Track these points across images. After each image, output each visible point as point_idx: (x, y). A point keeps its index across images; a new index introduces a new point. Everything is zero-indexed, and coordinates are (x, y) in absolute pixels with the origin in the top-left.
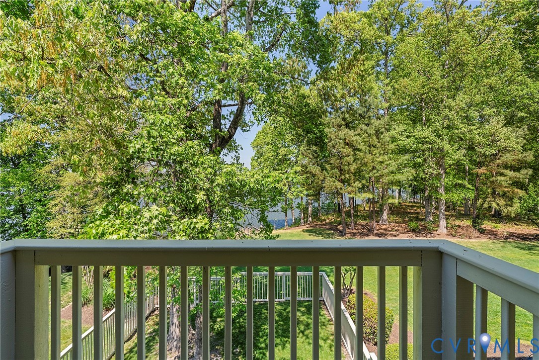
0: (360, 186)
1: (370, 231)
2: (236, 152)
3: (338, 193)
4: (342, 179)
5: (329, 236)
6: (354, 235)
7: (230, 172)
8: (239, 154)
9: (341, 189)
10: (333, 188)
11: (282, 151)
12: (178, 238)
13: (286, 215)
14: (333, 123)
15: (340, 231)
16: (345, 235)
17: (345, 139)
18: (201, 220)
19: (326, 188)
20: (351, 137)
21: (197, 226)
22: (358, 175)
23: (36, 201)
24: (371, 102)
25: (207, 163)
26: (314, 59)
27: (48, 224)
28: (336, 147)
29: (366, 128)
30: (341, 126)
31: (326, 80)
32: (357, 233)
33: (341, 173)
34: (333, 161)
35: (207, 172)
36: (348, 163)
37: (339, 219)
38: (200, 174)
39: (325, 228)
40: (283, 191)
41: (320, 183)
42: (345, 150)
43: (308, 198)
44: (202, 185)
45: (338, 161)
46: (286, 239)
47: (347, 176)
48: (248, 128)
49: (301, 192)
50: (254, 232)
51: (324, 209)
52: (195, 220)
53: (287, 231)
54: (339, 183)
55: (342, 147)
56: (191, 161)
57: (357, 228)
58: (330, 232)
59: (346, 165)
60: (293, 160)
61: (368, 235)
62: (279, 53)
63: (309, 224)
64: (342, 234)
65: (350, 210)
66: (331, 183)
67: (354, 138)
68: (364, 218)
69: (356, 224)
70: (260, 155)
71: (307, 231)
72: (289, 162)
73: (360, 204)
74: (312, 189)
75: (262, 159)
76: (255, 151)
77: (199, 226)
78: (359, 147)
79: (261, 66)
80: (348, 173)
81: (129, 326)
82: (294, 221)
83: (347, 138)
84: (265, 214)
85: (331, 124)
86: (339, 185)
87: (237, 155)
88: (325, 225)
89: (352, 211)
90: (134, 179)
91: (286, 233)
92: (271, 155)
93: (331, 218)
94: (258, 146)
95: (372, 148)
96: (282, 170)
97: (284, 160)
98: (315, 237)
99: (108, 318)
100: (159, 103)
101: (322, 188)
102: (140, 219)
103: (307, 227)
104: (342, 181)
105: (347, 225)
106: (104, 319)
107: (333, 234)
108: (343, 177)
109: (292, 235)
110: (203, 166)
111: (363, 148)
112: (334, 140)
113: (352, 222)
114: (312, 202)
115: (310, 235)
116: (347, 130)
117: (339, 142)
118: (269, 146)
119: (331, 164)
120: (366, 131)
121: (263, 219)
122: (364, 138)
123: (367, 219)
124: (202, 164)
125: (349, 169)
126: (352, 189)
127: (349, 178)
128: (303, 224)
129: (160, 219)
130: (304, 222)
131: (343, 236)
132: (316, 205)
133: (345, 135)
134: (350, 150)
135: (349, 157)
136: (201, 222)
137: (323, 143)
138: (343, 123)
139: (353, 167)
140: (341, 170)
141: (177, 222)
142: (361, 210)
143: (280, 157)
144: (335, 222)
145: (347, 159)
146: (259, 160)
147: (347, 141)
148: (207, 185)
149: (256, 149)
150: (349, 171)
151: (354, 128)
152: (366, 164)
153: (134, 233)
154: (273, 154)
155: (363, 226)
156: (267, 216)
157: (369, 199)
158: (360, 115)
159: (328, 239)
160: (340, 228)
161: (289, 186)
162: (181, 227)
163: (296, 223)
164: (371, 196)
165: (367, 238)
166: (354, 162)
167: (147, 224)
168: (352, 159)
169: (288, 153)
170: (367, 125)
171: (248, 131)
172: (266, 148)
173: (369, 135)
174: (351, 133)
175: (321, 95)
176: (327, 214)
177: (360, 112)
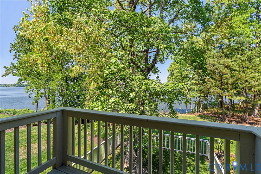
0: (235, 92)
1: (244, 120)
2: (158, 74)
3: (219, 96)
4: (222, 88)
5: (213, 120)
6: (231, 121)
7: (147, 83)
8: (159, 75)
9: (222, 93)
10: (216, 93)
11: (185, 73)
12: (122, 112)
13: (187, 107)
14: (216, 55)
15: (221, 118)
16: (225, 121)
17: (224, 64)
18: (132, 105)
19: (211, 93)
20: (229, 63)
21: (130, 107)
22: (234, 85)
23: (82, 94)
24: (244, 40)
25: (138, 79)
26: (199, 21)
27: (85, 103)
28: (218, 69)
29: (240, 57)
30: (221, 56)
31: (207, 32)
32: (234, 121)
33: (222, 84)
34: (216, 77)
35: (137, 83)
36: (227, 78)
37: (221, 111)
38: (134, 85)
39: (211, 115)
40: (185, 94)
41: (207, 90)
42: (225, 71)
43: (200, 98)
44: (135, 89)
45: (220, 77)
46: (186, 119)
47: (226, 86)
48: (164, 62)
49: (196, 94)
50: (164, 113)
51: (211, 105)
52: (129, 105)
53: (187, 115)
54: (220, 90)
55: (223, 69)
56: (131, 79)
57: (233, 117)
58: (214, 118)
59: (225, 80)
60: (191, 77)
61: (242, 123)
62: (180, 22)
63: (201, 113)
64: (222, 120)
65: (229, 107)
66: (214, 90)
67: (231, 64)
68: (239, 112)
69: (233, 115)
70: (172, 75)
71: (199, 116)
72: (189, 78)
73: (237, 103)
74: (202, 93)
75: (173, 77)
76: (170, 73)
77: (131, 107)
78: (234, 68)
79: (164, 31)
80: (227, 84)
81: (110, 149)
82: (191, 110)
83: (225, 63)
84: (172, 105)
85: (215, 56)
86: (220, 91)
87: (158, 75)
88: (211, 114)
89: (230, 107)
90: (108, 86)
91: (187, 116)
92: (178, 75)
93: (216, 110)
94: (171, 70)
95: (245, 69)
96: (184, 83)
97: (185, 77)
98: (204, 120)
99: (103, 144)
100: (118, 54)
101: (209, 93)
102: (108, 103)
103: (200, 114)
104: (222, 89)
105: (226, 115)
106: (101, 144)
107: (216, 120)
108: (223, 87)
109: (190, 117)
110: (136, 81)
111: (238, 69)
112: (217, 65)
113: (230, 114)
114: (203, 100)
115: (201, 119)
116: (225, 59)
117: (220, 66)
118: (178, 70)
119: (215, 79)
120: (240, 59)
121: (171, 107)
122: (238, 63)
123: (242, 112)
124: (136, 80)
125: (228, 82)
126: (229, 94)
127: (227, 87)
128: (197, 112)
129: (115, 103)
130: (198, 111)
131: (224, 121)
132: (205, 102)
133: (224, 62)
134: (228, 70)
135: (228, 75)
136: (132, 106)
137: (203, 67)
138: (223, 55)
139: (231, 81)
140: (222, 83)
141: (122, 105)
142: (238, 107)
143: (184, 76)
144: (218, 113)
145: (227, 76)
146: (172, 77)
147: (226, 65)
148: (137, 90)
149: (170, 72)
150: (227, 83)
151: (231, 58)
152: (240, 79)
153: (105, 108)
154: (180, 74)
155: (239, 117)
156: (173, 106)
157: (244, 101)
158: (236, 49)
159: (212, 122)
160: (221, 116)
161: (188, 91)
162: (124, 107)
163: (193, 112)
164: (244, 99)
165: (241, 124)
166: (231, 77)
167: (110, 105)
168: (230, 76)
169: (188, 74)
170: (241, 55)
171: (164, 63)
172: (175, 71)
173: (243, 61)
174: (229, 60)
175: (204, 41)
176: (213, 108)
177: (236, 47)
